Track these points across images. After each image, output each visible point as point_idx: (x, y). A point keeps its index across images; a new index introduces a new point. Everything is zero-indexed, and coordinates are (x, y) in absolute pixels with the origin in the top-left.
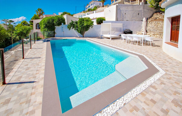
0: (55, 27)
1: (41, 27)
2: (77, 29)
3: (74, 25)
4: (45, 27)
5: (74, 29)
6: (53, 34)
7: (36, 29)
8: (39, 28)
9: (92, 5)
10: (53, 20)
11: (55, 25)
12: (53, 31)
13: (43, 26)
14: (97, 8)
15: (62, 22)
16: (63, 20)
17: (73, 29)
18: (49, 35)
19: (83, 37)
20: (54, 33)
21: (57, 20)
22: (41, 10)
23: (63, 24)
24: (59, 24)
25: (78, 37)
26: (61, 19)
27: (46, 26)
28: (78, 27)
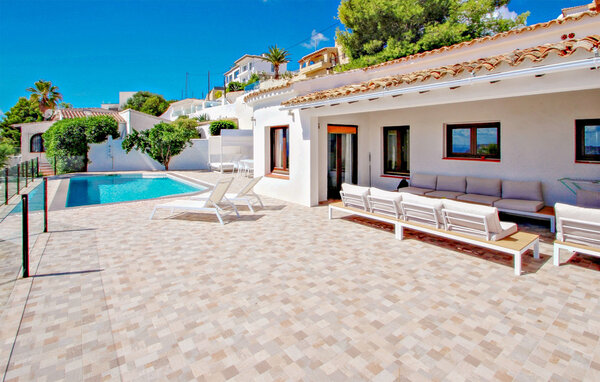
0: (89, 144)
1: (48, 145)
2: (148, 151)
3: (140, 140)
4: (59, 147)
5: (140, 149)
6: (82, 164)
7: (31, 151)
8: (42, 150)
9: (245, 68)
10: (83, 129)
11: (88, 141)
12: (82, 157)
13: (52, 143)
14: (258, 80)
15: (108, 133)
16: (111, 128)
17: (137, 149)
18: (69, 165)
19: (167, 169)
20: (86, 161)
21: (94, 128)
22: (47, 86)
23: (110, 137)
24: (100, 138)
25: (152, 171)
26: (107, 125)
27: (63, 144)
28: (150, 146)
